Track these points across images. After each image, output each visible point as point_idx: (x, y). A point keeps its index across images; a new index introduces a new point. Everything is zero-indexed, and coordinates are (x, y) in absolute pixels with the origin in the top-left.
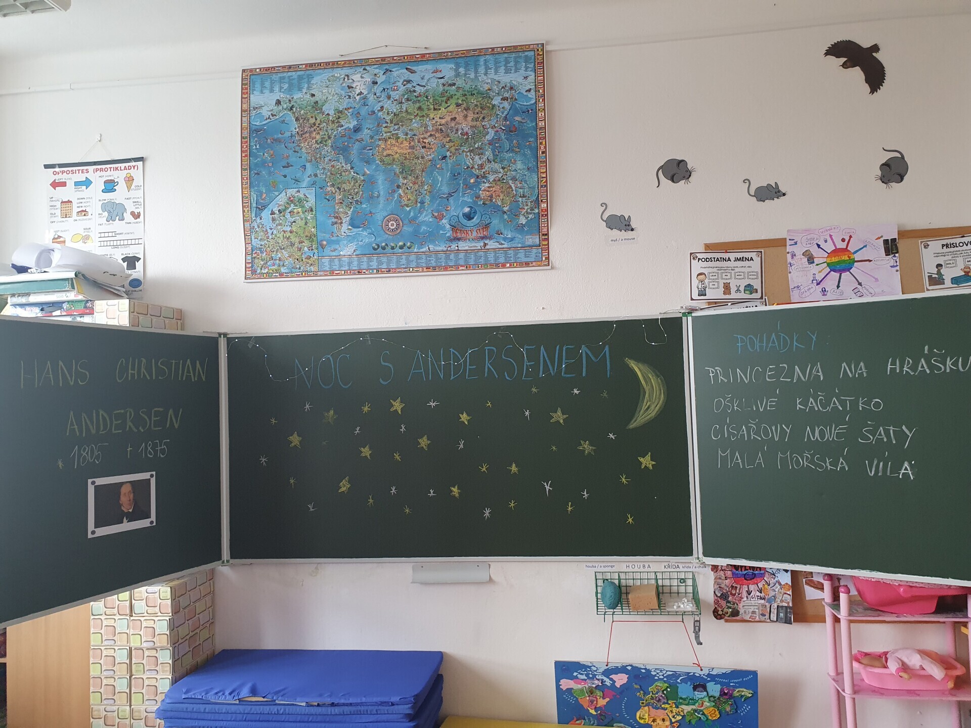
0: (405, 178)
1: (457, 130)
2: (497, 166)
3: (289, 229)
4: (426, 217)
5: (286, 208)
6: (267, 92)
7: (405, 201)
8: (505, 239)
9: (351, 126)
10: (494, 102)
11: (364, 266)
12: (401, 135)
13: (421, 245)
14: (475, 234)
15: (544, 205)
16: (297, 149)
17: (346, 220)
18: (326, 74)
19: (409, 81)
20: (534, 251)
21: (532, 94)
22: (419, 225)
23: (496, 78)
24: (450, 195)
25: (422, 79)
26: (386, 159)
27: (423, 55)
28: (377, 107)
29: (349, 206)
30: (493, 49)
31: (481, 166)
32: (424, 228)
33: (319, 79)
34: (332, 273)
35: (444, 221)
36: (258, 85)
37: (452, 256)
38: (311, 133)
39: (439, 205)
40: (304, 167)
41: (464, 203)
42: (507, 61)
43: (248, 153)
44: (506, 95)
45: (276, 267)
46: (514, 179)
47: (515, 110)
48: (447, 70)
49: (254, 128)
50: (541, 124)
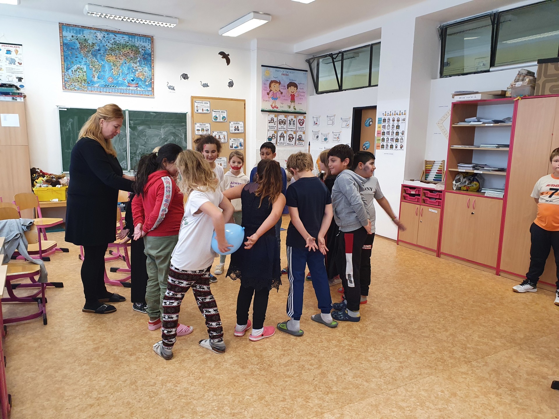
0: (114, 67)
1: (129, 56)
2: (141, 68)
3: (78, 76)
4: (120, 79)
5: (77, 70)
6: (68, 32)
7: (114, 73)
8: (142, 88)
9: (97, 49)
10: (140, 50)
11: (102, 90)
12: (113, 54)
13: (119, 87)
14: (134, 85)
15: (153, 80)
16: (80, 52)
17: (96, 76)
18: (89, 31)
19: (115, 39)
20: (150, 92)
21: (150, 50)
22: (119, 81)
23: (140, 43)
24: (127, 74)
25: (119, 39)
26: (108, 60)
27: (119, 32)
28: (105, 45)
29: (97, 72)
30: (139, 35)
31: (136, 67)
32: (120, 82)
33: (86, 32)
34: (92, 91)
35: (126, 81)
36: (65, 29)
37: (128, 91)
38: (84, 48)
39: (124, 76)
40: (82, 58)
41: (131, 77)
42: (143, 39)
43: (63, 50)
44: (143, 49)
45: (73, 87)
46: (145, 72)
47: (145, 53)
48: (126, 38)
49: (64, 43)
50: (152, 59)
